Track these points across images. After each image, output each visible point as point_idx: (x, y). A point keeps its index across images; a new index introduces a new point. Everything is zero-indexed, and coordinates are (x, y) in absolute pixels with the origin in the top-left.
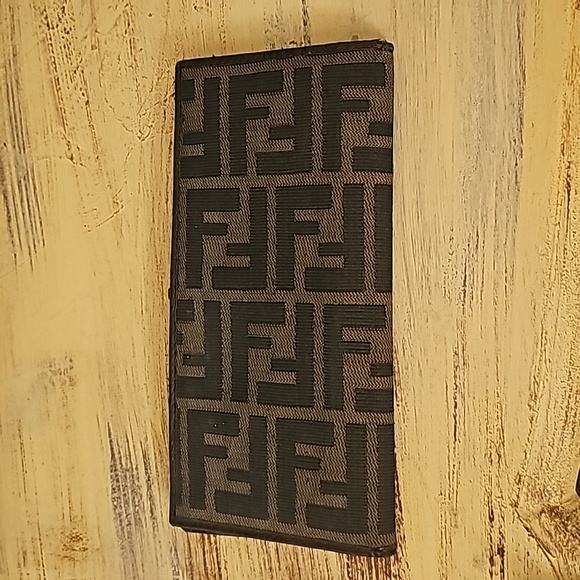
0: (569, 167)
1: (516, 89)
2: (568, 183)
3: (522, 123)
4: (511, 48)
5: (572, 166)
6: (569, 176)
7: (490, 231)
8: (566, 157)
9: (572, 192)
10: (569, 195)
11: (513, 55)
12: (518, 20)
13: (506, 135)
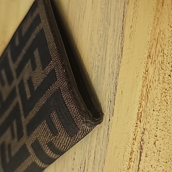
0: (143, 133)
1: (116, 62)
2: (141, 146)
3: (116, 90)
4: (118, 29)
5: (146, 132)
6: (142, 140)
7: (91, 163)
8: (142, 124)
9: (143, 154)
10: (141, 156)
11: (118, 35)
12: (124, 8)
13: (107, 96)
